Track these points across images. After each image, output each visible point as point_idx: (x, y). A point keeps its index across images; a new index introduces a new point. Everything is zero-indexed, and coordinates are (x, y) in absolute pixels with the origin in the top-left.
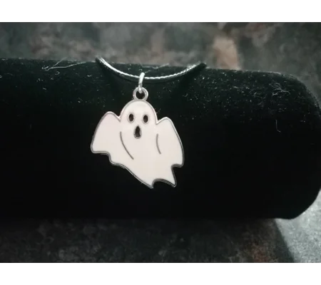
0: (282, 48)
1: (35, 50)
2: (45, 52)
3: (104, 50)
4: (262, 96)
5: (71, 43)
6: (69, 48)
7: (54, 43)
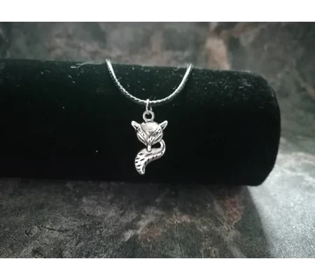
0: (266, 47)
1: (50, 50)
2: (59, 52)
3: (110, 50)
4: (232, 88)
5: (82, 44)
6: (79, 48)
7: (67, 44)
